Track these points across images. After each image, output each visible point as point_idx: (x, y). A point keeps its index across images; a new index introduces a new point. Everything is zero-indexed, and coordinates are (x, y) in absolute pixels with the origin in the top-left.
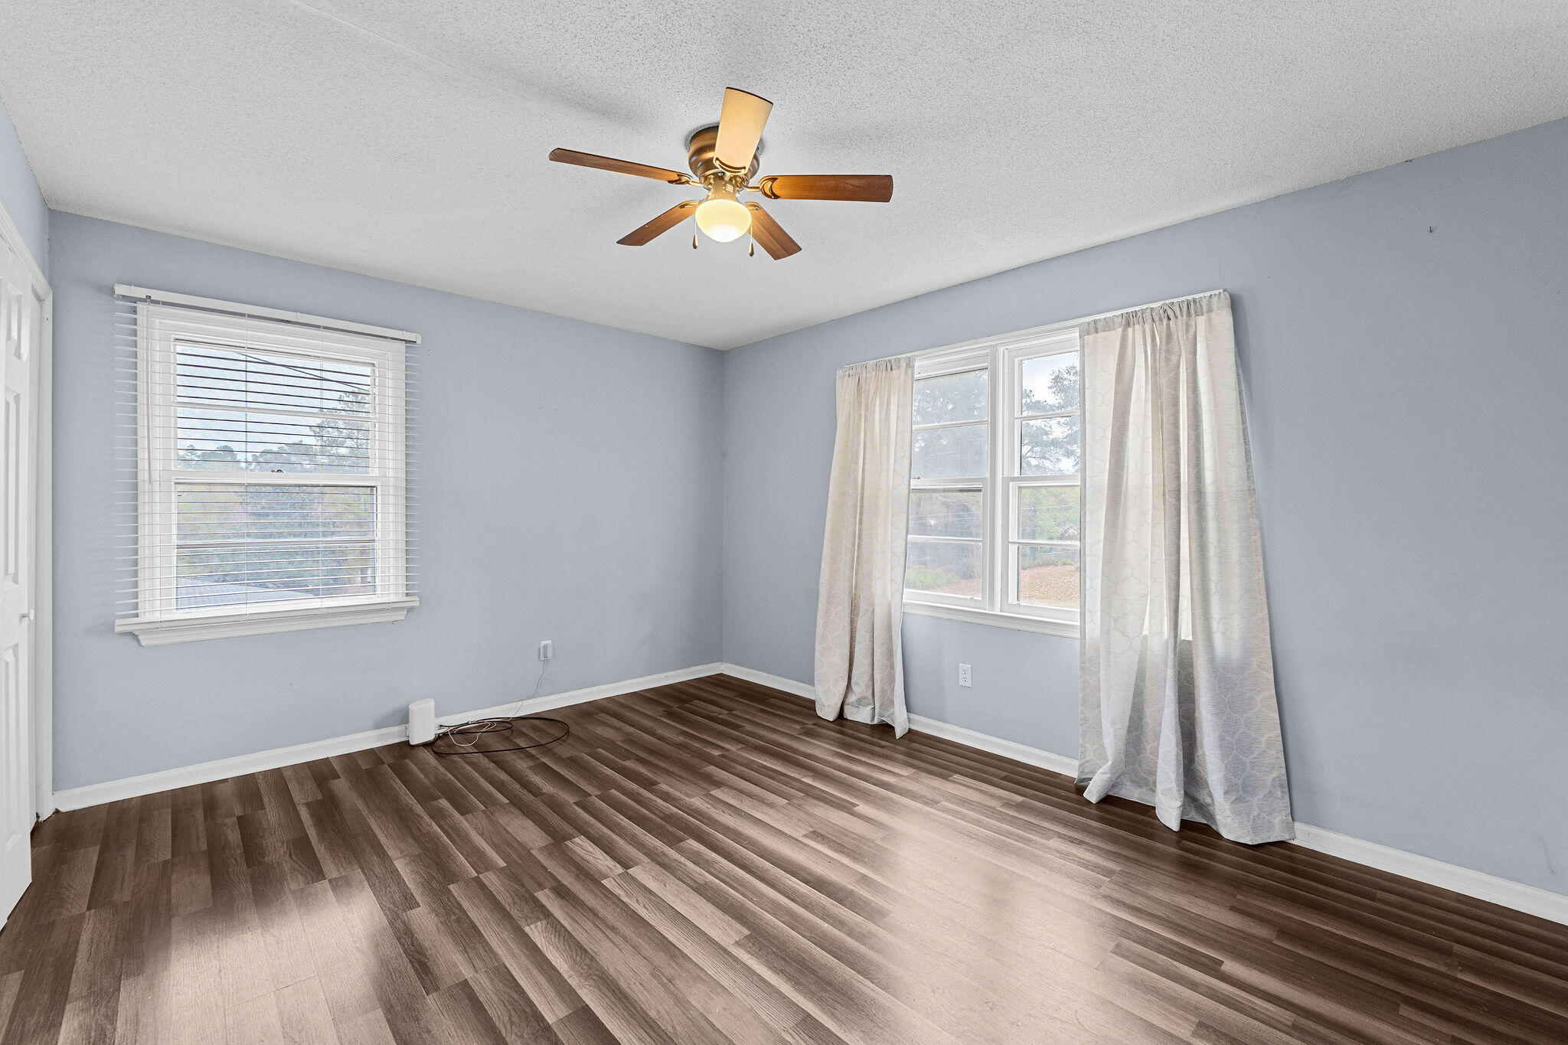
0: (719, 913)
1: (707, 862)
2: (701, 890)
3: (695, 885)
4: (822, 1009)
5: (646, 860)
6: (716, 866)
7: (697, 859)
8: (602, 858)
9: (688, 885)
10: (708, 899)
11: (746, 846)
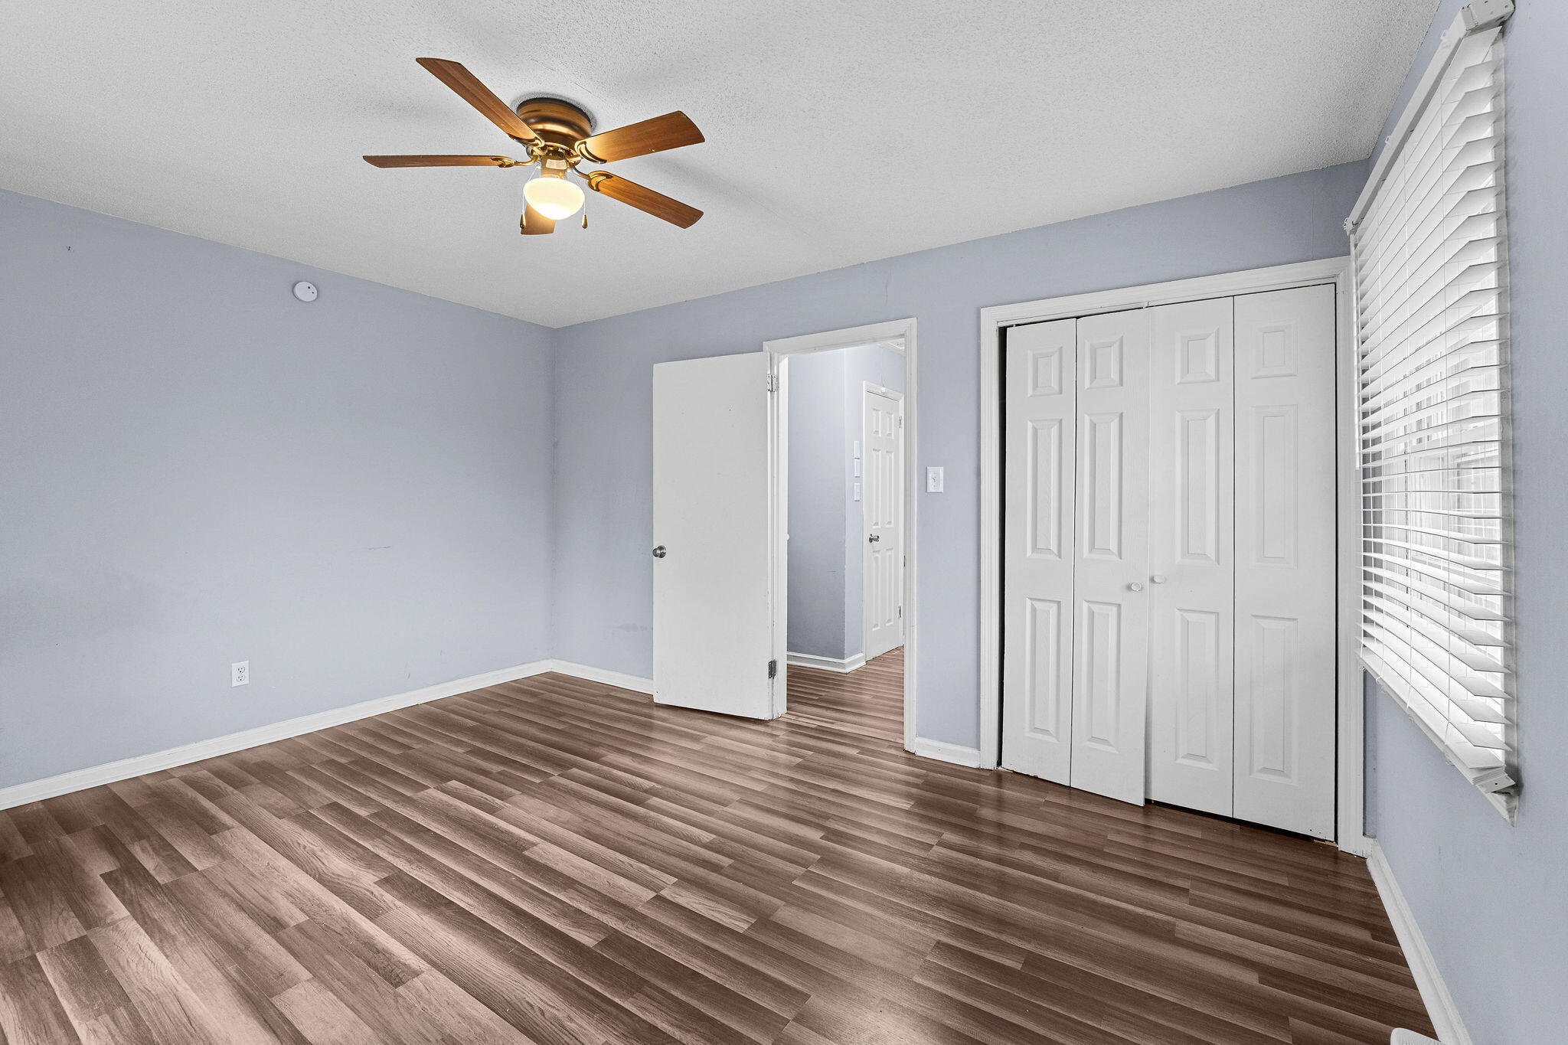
0: (550, 864)
1: (565, 915)
2: (568, 883)
3: (577, 886)
4: (480, 817)
5: (640, 909)
6: (554, 911)
7: (578, 918)
8: (695, 905)
9: (585, 886)
10: (561, 875)
11: (512, 944)
